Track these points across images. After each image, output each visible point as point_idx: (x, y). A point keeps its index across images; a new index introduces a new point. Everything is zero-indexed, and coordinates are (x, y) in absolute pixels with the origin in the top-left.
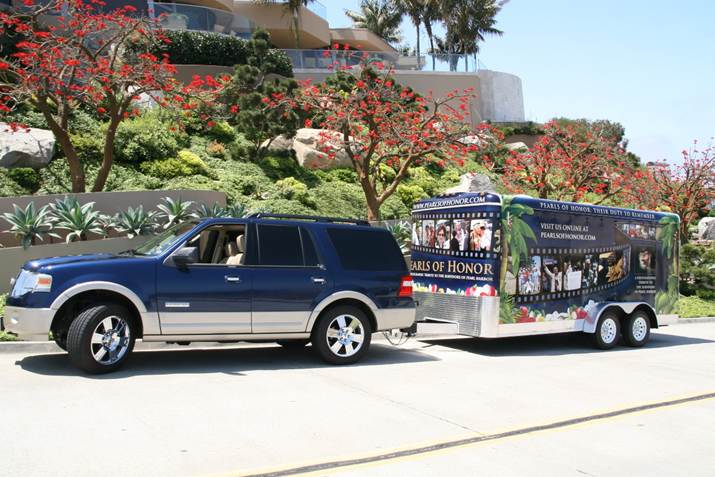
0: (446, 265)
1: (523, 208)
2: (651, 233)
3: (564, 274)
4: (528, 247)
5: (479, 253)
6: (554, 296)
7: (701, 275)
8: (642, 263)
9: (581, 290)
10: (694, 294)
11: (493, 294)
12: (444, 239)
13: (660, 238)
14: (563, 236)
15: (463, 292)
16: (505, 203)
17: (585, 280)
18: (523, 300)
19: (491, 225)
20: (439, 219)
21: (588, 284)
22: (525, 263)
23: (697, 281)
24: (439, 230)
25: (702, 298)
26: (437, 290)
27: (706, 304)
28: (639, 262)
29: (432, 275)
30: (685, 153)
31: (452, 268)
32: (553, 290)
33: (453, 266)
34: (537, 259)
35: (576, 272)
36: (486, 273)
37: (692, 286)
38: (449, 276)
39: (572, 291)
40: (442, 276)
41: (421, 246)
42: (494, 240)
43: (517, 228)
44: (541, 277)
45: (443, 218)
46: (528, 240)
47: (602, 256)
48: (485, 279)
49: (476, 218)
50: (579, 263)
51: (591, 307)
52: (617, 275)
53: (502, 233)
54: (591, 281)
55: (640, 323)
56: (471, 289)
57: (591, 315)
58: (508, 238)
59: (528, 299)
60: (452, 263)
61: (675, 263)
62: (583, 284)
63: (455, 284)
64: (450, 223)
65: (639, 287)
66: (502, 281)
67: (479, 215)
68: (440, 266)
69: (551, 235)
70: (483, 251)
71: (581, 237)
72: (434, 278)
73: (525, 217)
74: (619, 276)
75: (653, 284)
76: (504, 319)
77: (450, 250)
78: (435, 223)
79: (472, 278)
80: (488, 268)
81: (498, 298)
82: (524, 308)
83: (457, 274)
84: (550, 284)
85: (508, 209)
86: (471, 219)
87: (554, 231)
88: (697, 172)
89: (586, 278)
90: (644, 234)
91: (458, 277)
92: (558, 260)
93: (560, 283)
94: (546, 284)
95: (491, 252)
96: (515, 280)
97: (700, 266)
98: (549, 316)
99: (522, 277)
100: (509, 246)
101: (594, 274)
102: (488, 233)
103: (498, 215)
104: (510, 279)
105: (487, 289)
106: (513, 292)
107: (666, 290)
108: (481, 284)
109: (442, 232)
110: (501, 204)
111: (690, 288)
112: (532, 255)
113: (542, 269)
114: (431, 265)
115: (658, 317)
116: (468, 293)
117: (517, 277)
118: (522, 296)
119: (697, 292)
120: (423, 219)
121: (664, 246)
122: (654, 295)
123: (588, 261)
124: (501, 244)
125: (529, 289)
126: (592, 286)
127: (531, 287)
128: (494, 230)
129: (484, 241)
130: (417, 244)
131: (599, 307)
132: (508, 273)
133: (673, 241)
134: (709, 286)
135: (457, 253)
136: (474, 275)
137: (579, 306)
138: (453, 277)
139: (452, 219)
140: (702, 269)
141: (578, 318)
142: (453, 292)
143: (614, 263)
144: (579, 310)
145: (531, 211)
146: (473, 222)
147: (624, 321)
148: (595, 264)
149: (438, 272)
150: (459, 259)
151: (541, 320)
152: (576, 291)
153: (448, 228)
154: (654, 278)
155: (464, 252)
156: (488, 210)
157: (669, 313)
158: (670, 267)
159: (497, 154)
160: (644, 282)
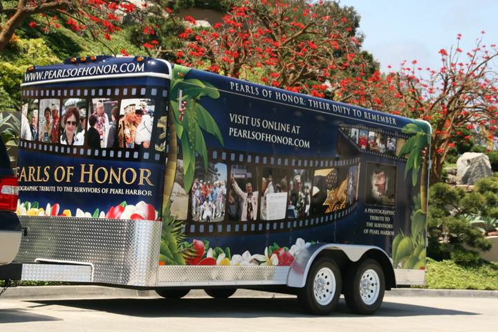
0: (77, 172)
1: (203, 86)
2: (390, 145)
3: (262, 194)
4: (208, 147)
5: (132, 151)
6: (245, 228)
7: (458, 229)
8: (375, 188)
9: (285, 221)
10: (448, 258)
11: (151, 217)
12: (75, 129)
13: (403, 154)
14: (262, 136)
15: (103, 213)
16: (176, 76)
17: (293, 207)
18: (197, 228)
19: (152, 108)
20: (69, 97)
21: (296, 212)
22: (203, 172)
23: (452, 240)
24: (68, 116)
25: (458, 263)
26: (61, 213)
27: (465, 272)
28: (371, 187)
29: (53, 189)
30: (443, 52)
31: (86, 176)
32: (244, 218)
33: (89, 173)
34: (222, 169)
35: (278, 194)
36: (141, 183)
37: (445, 245)
38: (81, 190)
39: (272, 222)
40: (69, 189)
41: (36, 141)
42: (156, 131)
43: (192, 116)
44: (226, 197)
45: (75, 96)
46: (209, 137)
47: (318, 173)
48: (140, 192)
49: (129, 96)
50: (284, 180)
51: (299, 247)
52: (339, 203)
53: (169, 123)
54: (301, 209)
55: (370, 277)
56: (117, 209)
57: (299, 261)
58: (180, 130)
59: (206, 229)
60: (87, 169)
61: (422, 194)
62: (289, 212)
63: (90, 203)
64: (87, 104)
65: (370, 225)
66: (166, 198)
67: (134, 91)
68: (68, 173)
69: (244, 134)
70: (139, 148)
71: (289, 141)
72: (57, 193)
73: (206, 101)
74: (342, 205)
75: (391, 222)
76: (168, 256)
77: (85, 147)
78: (62, 104)
79: (120, 192)
80: (144, 175)
81: (160, 224)
82: (200, 243)
83: (95, 185)
84: (239, 209)
85: (180, 86)
86: (121, 97)
87: (249, 127)
88: (459, 83)
89: (294, 204)
90: (380, 146)
91: (96, 190)
92: (254, 173)
93: (255, 208)
94: (233, 209)
95: (151, 150)
96: (186, 199)
97: (457, 216)
98: (236, 257)
99: (198, 193)
100: (179, 144)
101: (306, 199)
102: (147, 120)
103: (165, 93)
104: (179, 194)
105: (141, 208)
106: (183, 216)
107: (409, 234)
108: (133, 200)
109: (72, 118)
110: (169, 76)
111: (442, 248)
112: (215, 162)
113: (229, 185)
114: (51, 173)
115: (396, 271)
116: (112, 215)
117: (190, 193)
118: (198, 224)
119: (452, 254)
120: (40, 98)
121: (407, 168)
122: (391, 238)
123: (298, 178)
124: (168, 139)
125: (208, 213)
126: (303, 216)
127: (210, 211)
128: (156, 116)
129: (141, 133)
130: (29, 137)
131: (311, 249)
132: (177, 187)
133: (420, 161)
134: (469, 248)
135: (97, 153)
136: (122, 186)
137: (281, 247)
138: (89, 190)
139: (90, 98)
140: (460, 221)
141: (280, 264)
142: (88, 215)
143: (337, 185)
144: (282, 252)
145: (215, 92)
146: (125, 103)
147: (348, 274)
148: (308, 184)
149: (64, 184)
150: (99, 161)
151: (224, 263)
152: (278, 222)
153: (83, 112)
154: (392, 213)
155: (108, 150)
156: (148, 83)
157: (412, 267)
158: (415, 198)
159: (166, 34)
160: (377, 218)
